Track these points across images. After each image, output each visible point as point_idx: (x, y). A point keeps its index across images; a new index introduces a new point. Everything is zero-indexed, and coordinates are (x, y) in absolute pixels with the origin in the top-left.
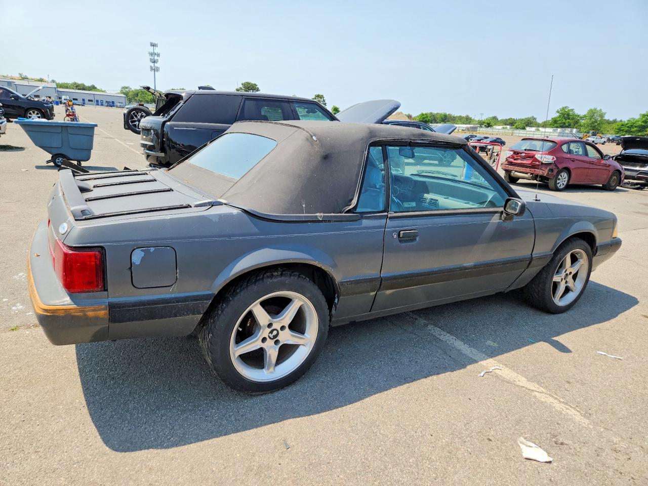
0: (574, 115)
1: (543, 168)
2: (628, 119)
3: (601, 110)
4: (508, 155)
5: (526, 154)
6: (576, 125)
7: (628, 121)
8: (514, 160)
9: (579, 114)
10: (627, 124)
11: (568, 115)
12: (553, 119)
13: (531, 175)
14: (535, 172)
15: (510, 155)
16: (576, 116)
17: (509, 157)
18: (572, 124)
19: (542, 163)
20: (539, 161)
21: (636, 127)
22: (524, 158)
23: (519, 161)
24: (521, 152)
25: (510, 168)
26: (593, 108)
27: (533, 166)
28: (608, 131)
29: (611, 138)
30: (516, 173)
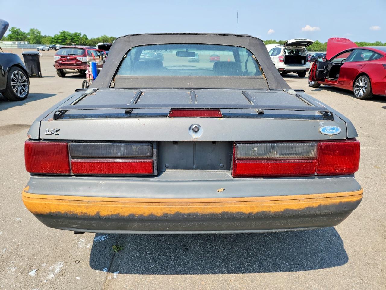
0: (21, 32)
1: (84, 65)
2: (54, 35)
3: (37, 30)
4: (57, 59)
5: (70, 57)
6: (26, 39)
7: (55, 36)
8: (63, 61)
9: (24, 32)
10: (55, 38)
11: (18, 32)
12: (8, 35)
13: (78, 70)
14: (80, 68)
15: (58, 59)
16: (23, 33)
17: (58, 60)
18: (23, 39)
19: (82, 62)
20: (80, 61)
21: (60, 40)
22: (69, 60)
23: (67, 62)
24: (66, 56)
25: (62, 67)
26: (32, 28)
27: (77, 65)
28: (46, 43)
29: (51, 47)
30: (67, 70)
